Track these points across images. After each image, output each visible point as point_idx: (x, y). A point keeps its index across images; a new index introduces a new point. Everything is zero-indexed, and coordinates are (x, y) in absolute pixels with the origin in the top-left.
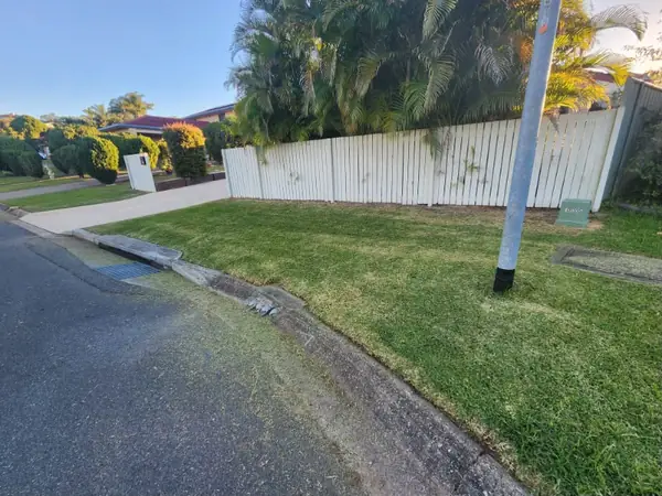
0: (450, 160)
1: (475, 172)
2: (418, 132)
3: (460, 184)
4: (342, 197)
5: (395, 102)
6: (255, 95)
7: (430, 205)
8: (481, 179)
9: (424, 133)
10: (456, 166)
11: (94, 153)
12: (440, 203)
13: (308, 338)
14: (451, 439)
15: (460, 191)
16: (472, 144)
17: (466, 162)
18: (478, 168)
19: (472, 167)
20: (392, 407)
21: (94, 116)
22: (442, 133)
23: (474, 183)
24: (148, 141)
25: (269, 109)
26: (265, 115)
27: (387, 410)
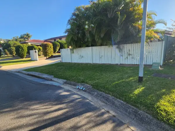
0: (124, 52)
1: (130, 55)
2: (115, 46)
3: (127, 59)
4: (94, 62)
5: (110, 39)
6: (72, 36)
7: (119, 64)
8: (132, 57)
9: (117, 46)
10: (125, 54)
11: (20, 50)
12: (122, 63)
13: (95, 93)
14: (133, 108)
15: (127, 60)
16: (129, 49)
17: (128, 53)
18: (131, 55)
19: (129, 54)
20: (119, 105)
21: (15, 39)
22: (121, 46)
23: (130, 58)
24: (36, 47)
25: (76, 39)
26: (75, 41)
27: (118, 105)
